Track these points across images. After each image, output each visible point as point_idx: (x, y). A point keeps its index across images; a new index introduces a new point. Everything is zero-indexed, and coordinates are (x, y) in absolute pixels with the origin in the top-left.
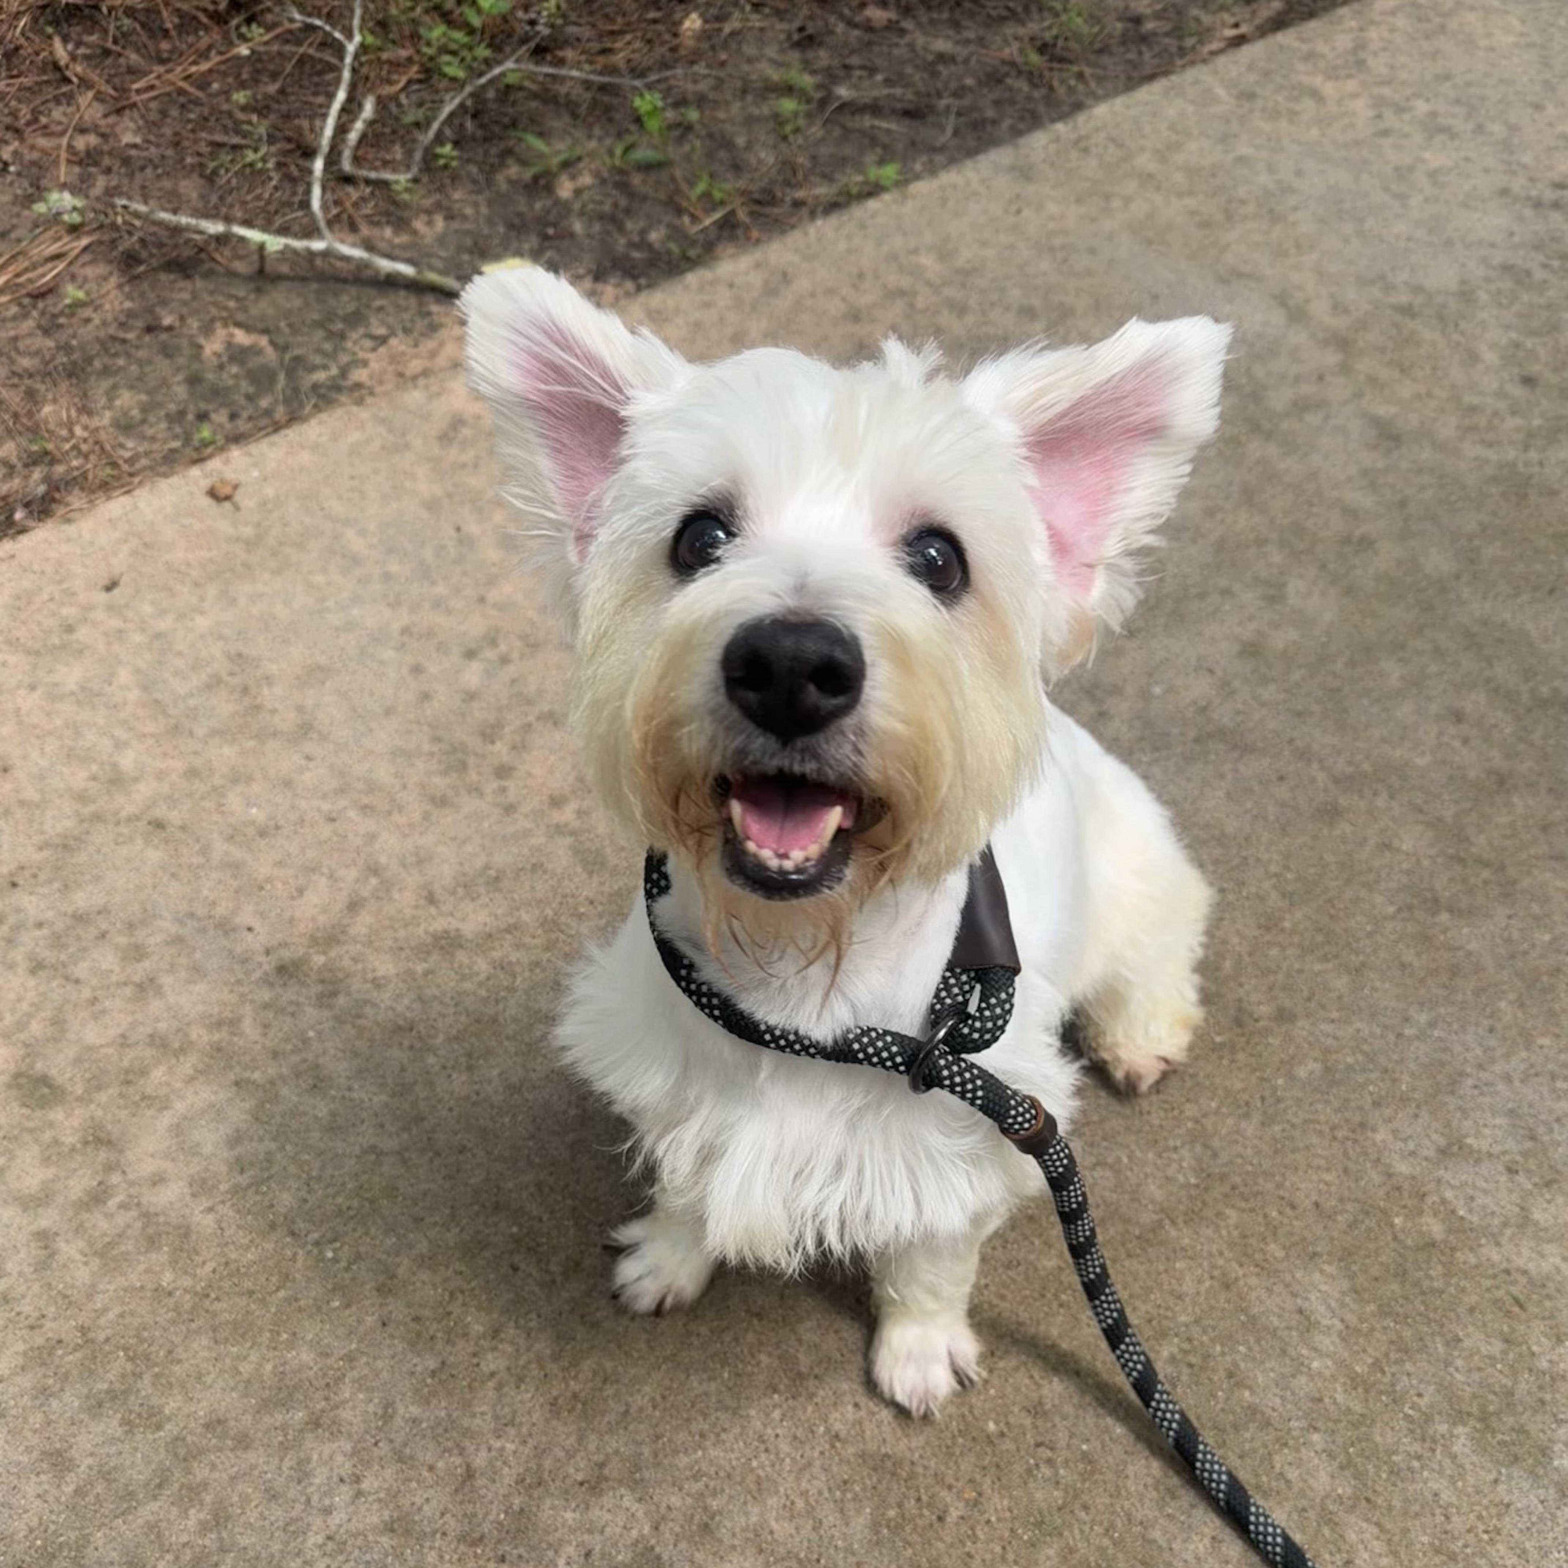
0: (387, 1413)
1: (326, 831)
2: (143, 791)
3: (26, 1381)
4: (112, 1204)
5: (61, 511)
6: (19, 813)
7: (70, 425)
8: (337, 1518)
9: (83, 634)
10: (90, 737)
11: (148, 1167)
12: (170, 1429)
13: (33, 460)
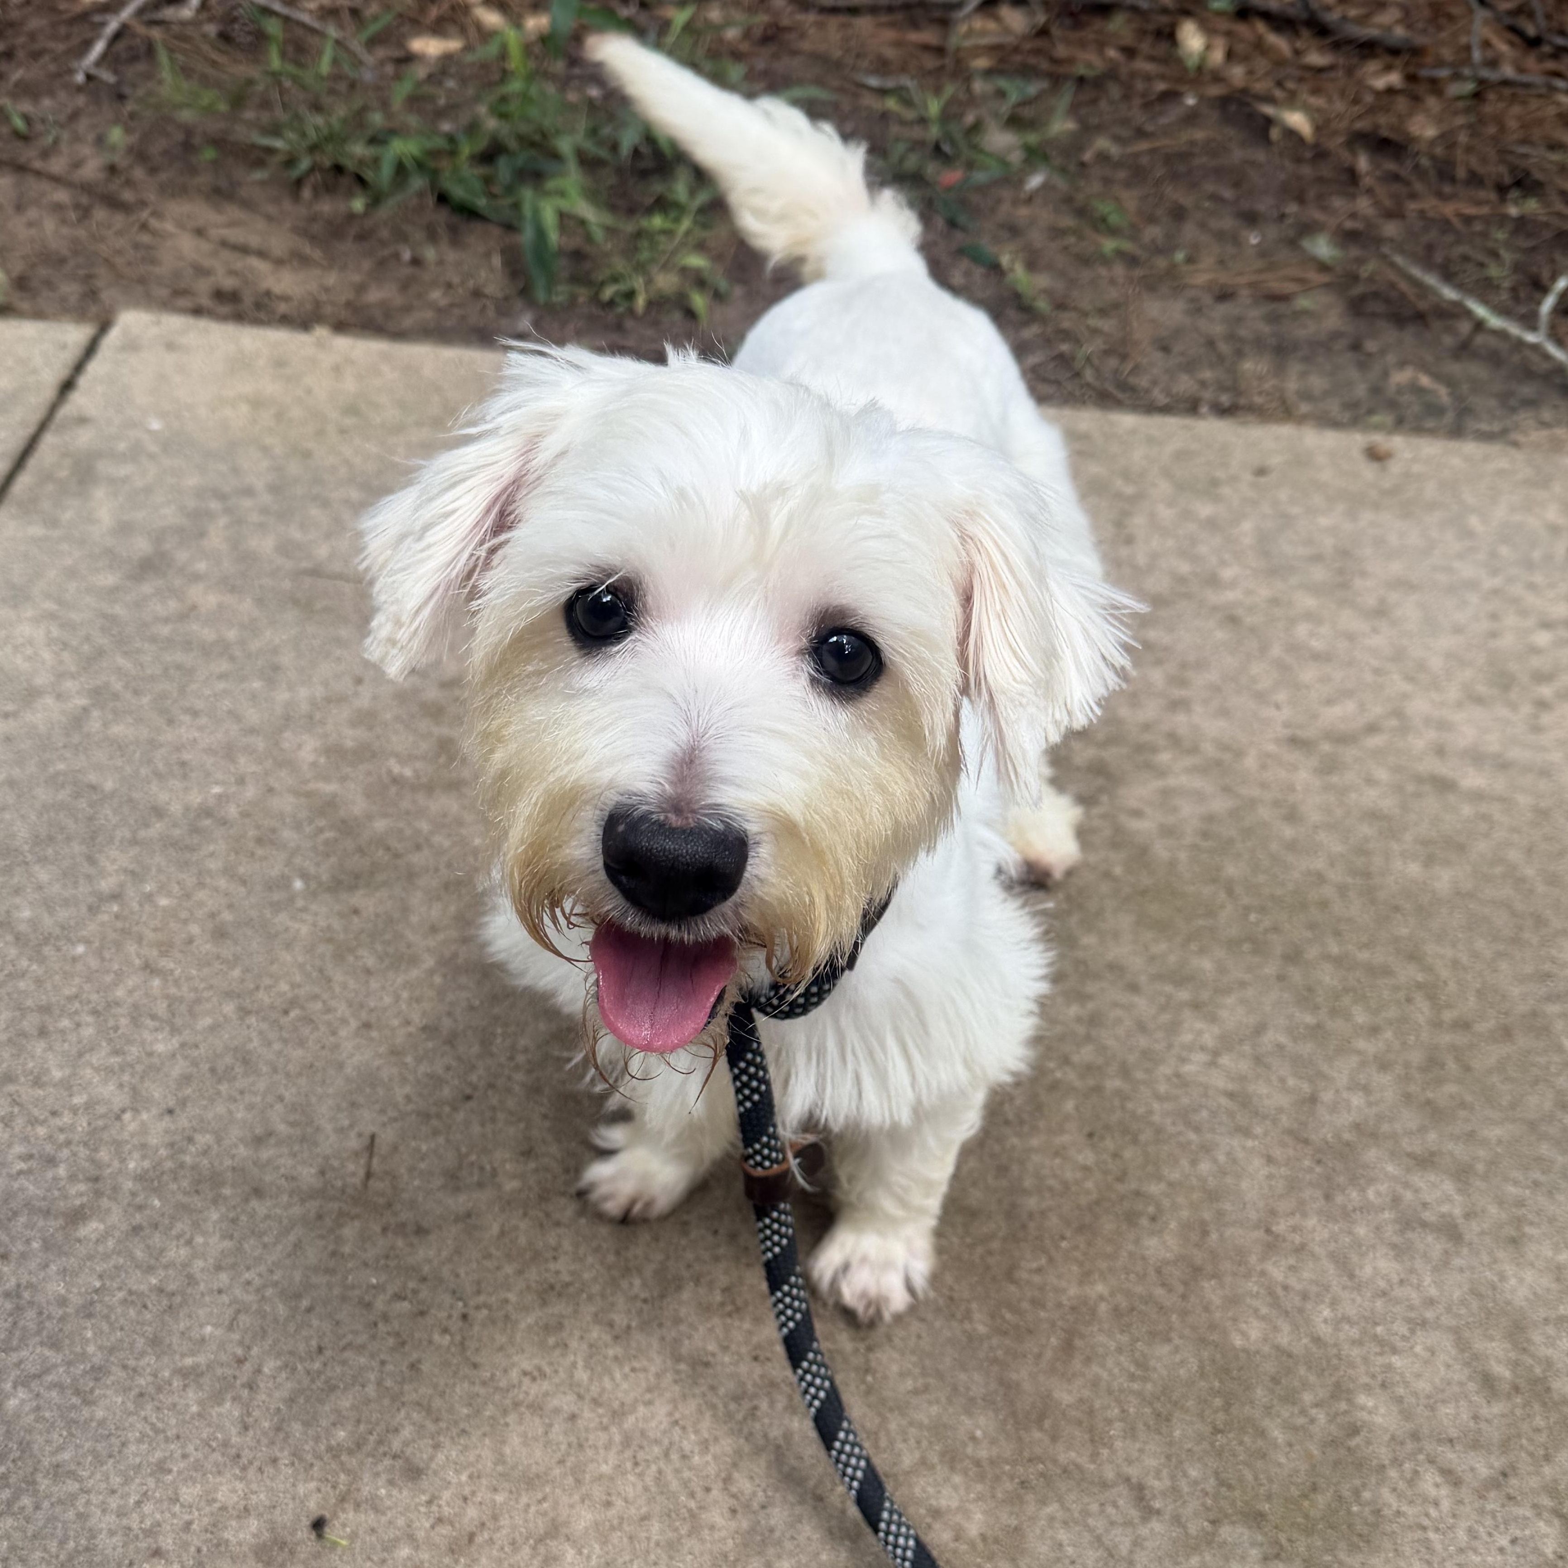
1: (1369, 677)
2: (1230, 596)
9: (1226, 491)
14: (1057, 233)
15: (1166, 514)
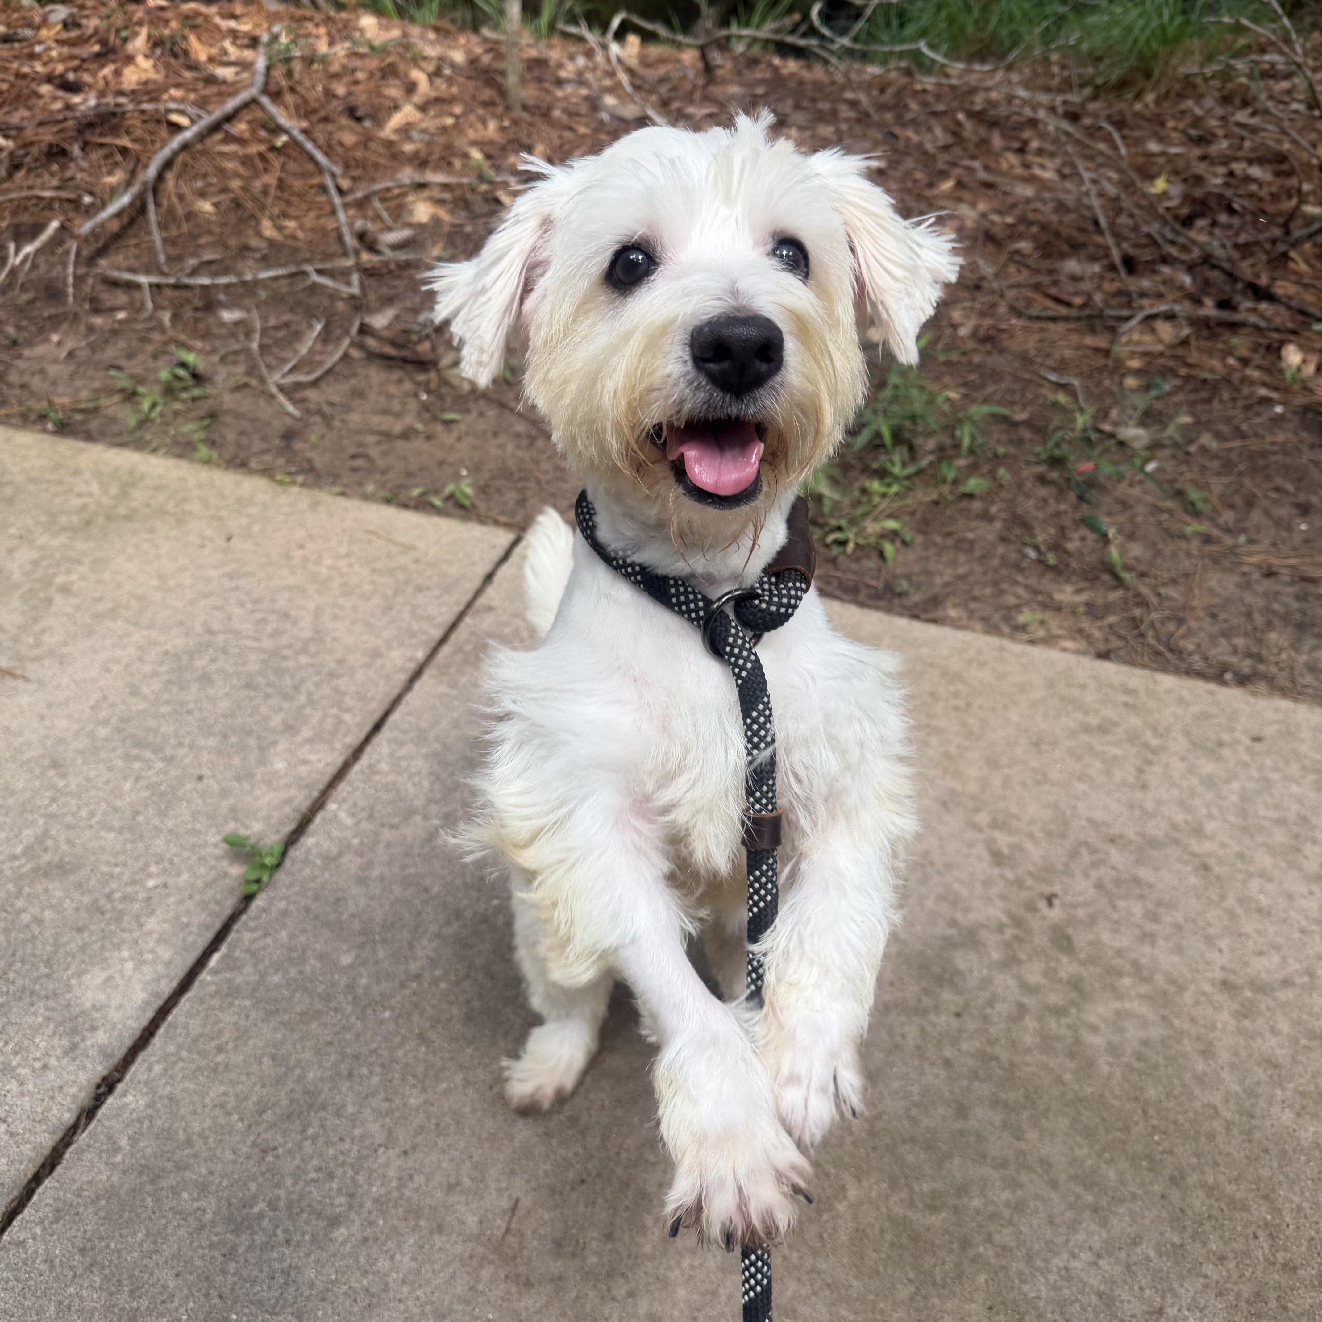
0: (1136, 1241)
1: (1296, 935)
2: (1208, 846)
3: (971, 1062)
4: (1064, 1021)
5: (1251, 687)
6: (1137, 812)
7: (1281, 650)
8: (1075, 1264)
9: (1226, 752)
10: (1197, 802)
11: (1092, 1019)
12: (1022, 1146)
13: (1250, 655)
14: (1156, 509)
15: (1178, 766)
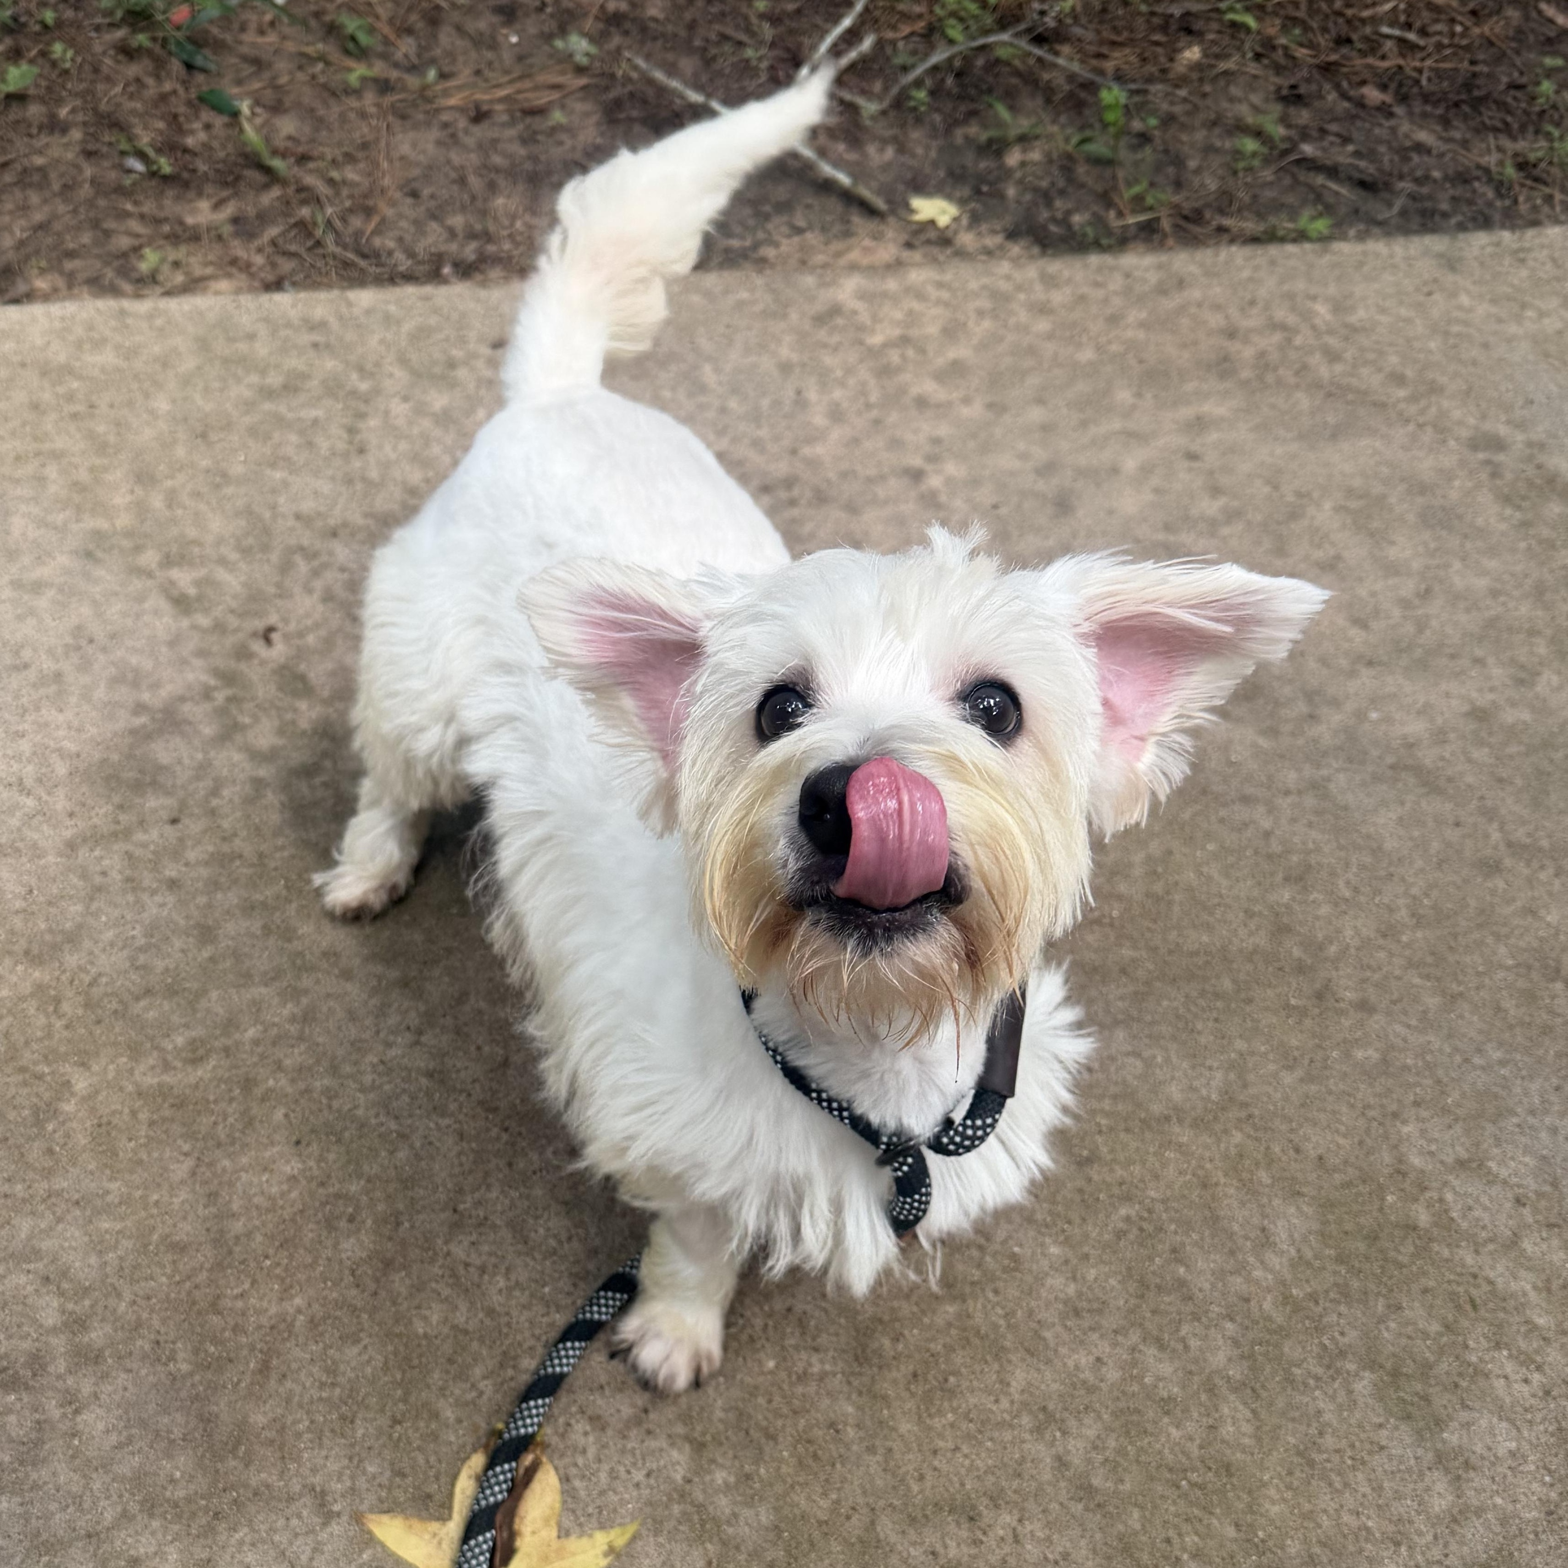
0: (462, 998)
3: (204, 872)
4: (318, 780)
5: (480, 277)
6: (359, 486)
7: (513, 218)
8: (393, 1052)
10: (436, 450)
12: (297, 945)
13: (472, 235)
